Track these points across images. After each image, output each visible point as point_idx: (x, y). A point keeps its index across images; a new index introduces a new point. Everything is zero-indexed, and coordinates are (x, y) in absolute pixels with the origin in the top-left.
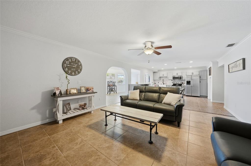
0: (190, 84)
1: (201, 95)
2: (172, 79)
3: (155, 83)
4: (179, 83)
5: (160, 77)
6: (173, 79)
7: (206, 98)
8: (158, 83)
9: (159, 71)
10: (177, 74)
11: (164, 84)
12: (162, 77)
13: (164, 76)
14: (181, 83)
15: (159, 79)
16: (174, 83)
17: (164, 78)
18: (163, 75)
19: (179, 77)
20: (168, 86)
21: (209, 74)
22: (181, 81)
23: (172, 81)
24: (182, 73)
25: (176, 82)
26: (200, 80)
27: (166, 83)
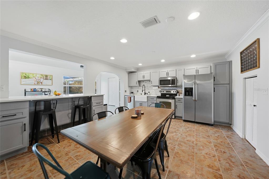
0: (192, 95)
1: (216, 120)
2: (158, 85)
3: (132, 93)
5: (139, 81)
6: (161, 84)
7: (228, 127)
8: (138, 91)
10: (168, 74)
11: (145, 94)
12: (143, 81)
13: (145, 79)
14: (174, 93)
15: (138, 85)
16: (163, 93)
17: (145, 83)
18: (144, 77)
19: (171, 80)
20: (150, 97)
21: (242, 68)
22: (175, 88)
23: (158, 87)
24: (177, 71)
25: (167, 91)
26: (214, 84)
27: (149, 93)
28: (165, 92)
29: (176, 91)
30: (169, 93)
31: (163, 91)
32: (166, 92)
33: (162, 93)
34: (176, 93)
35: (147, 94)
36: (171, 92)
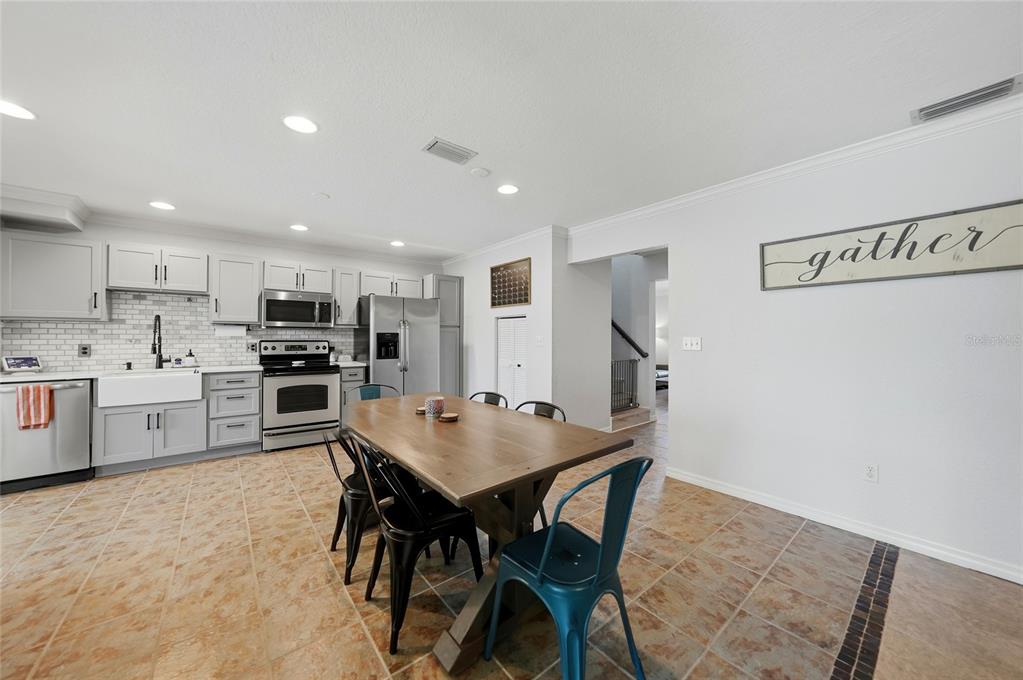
0: (396, 355)
2: (253, 318)
4: (311, 350)
5: (111, 292)
6: (269, 318)
8: (85, 351)
9: (93, 218)
10: (300, 278)
11: (160, 363)
12: (139, 294)
13: (170, 285)
14: (321, 351)
15: (101, 312)
16: (269, 352)
18: (161, 272)
19: (317, 306)
20: (220, 377)
21: (493, 298)
22: (320, 332)
23: (245, 328)
24: (338, 275)
25: (287, 344)
26: (441, 326)
27: (191, 355)
28: (281, 350)
29: (326, 344)
30: (299, 352)
31: (269, 345)
32: (287, 348)
33: (264, 353)
34: (326, 351)
35: (179, 361)
36: (306, 349)
